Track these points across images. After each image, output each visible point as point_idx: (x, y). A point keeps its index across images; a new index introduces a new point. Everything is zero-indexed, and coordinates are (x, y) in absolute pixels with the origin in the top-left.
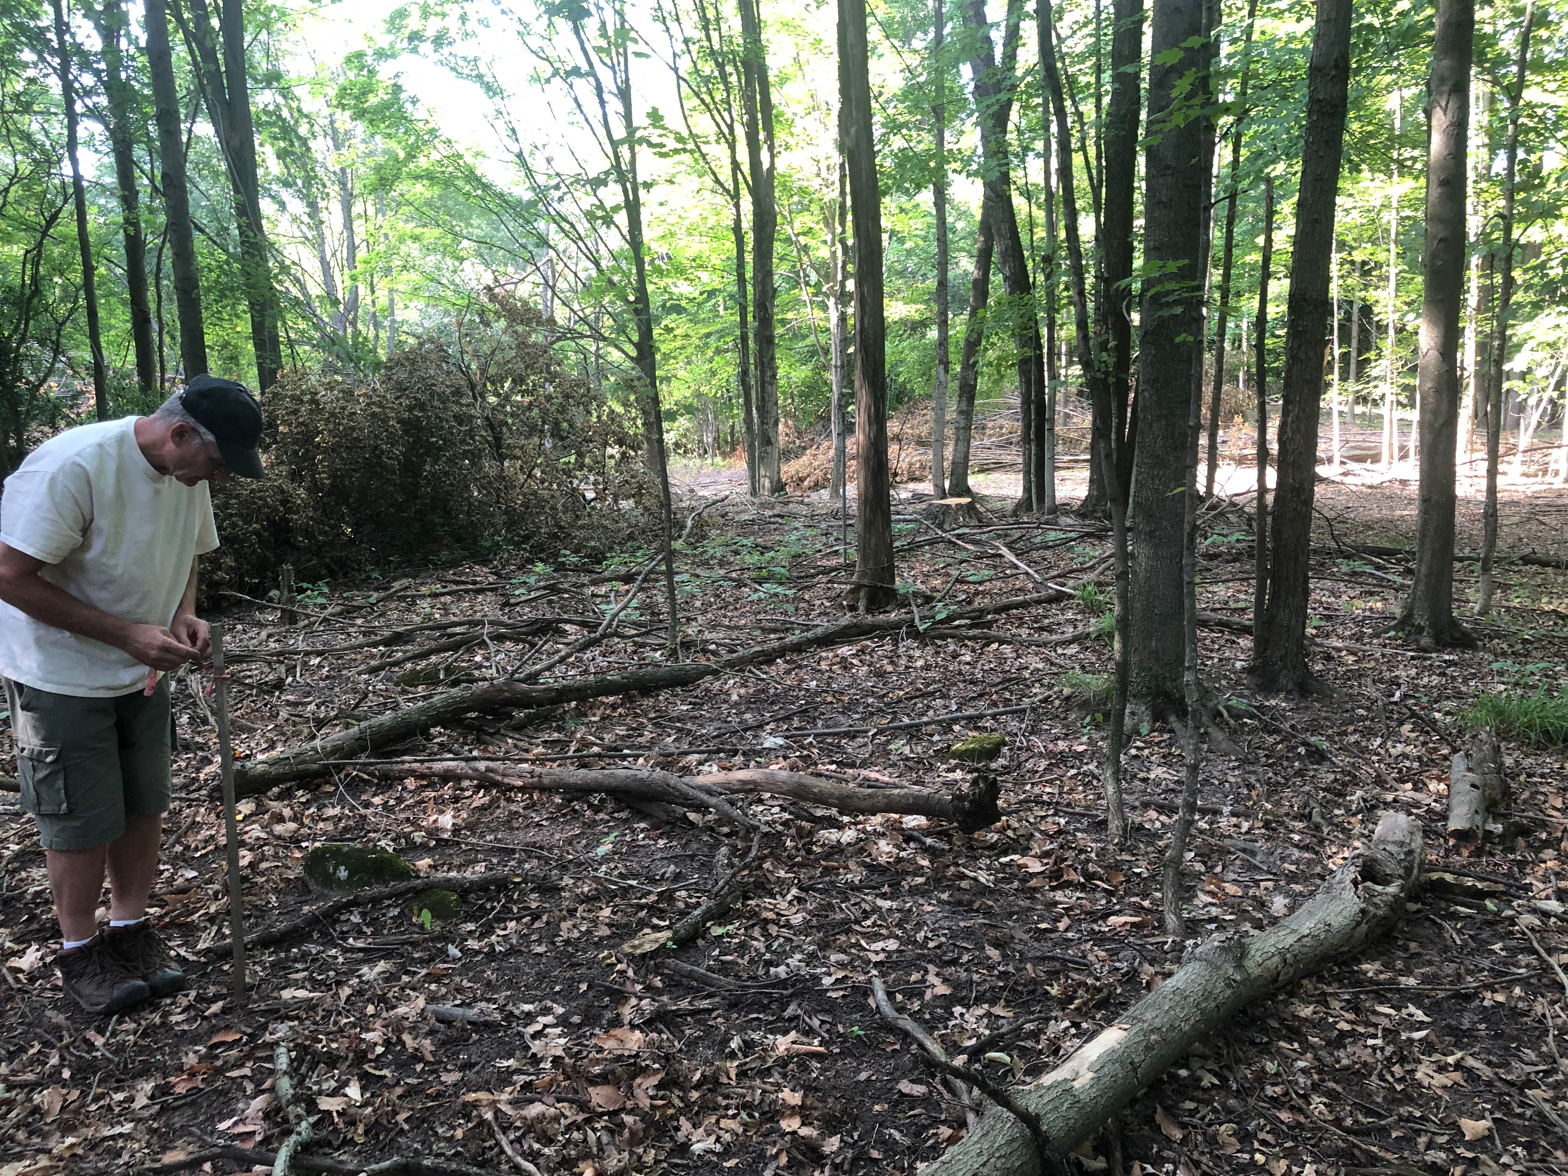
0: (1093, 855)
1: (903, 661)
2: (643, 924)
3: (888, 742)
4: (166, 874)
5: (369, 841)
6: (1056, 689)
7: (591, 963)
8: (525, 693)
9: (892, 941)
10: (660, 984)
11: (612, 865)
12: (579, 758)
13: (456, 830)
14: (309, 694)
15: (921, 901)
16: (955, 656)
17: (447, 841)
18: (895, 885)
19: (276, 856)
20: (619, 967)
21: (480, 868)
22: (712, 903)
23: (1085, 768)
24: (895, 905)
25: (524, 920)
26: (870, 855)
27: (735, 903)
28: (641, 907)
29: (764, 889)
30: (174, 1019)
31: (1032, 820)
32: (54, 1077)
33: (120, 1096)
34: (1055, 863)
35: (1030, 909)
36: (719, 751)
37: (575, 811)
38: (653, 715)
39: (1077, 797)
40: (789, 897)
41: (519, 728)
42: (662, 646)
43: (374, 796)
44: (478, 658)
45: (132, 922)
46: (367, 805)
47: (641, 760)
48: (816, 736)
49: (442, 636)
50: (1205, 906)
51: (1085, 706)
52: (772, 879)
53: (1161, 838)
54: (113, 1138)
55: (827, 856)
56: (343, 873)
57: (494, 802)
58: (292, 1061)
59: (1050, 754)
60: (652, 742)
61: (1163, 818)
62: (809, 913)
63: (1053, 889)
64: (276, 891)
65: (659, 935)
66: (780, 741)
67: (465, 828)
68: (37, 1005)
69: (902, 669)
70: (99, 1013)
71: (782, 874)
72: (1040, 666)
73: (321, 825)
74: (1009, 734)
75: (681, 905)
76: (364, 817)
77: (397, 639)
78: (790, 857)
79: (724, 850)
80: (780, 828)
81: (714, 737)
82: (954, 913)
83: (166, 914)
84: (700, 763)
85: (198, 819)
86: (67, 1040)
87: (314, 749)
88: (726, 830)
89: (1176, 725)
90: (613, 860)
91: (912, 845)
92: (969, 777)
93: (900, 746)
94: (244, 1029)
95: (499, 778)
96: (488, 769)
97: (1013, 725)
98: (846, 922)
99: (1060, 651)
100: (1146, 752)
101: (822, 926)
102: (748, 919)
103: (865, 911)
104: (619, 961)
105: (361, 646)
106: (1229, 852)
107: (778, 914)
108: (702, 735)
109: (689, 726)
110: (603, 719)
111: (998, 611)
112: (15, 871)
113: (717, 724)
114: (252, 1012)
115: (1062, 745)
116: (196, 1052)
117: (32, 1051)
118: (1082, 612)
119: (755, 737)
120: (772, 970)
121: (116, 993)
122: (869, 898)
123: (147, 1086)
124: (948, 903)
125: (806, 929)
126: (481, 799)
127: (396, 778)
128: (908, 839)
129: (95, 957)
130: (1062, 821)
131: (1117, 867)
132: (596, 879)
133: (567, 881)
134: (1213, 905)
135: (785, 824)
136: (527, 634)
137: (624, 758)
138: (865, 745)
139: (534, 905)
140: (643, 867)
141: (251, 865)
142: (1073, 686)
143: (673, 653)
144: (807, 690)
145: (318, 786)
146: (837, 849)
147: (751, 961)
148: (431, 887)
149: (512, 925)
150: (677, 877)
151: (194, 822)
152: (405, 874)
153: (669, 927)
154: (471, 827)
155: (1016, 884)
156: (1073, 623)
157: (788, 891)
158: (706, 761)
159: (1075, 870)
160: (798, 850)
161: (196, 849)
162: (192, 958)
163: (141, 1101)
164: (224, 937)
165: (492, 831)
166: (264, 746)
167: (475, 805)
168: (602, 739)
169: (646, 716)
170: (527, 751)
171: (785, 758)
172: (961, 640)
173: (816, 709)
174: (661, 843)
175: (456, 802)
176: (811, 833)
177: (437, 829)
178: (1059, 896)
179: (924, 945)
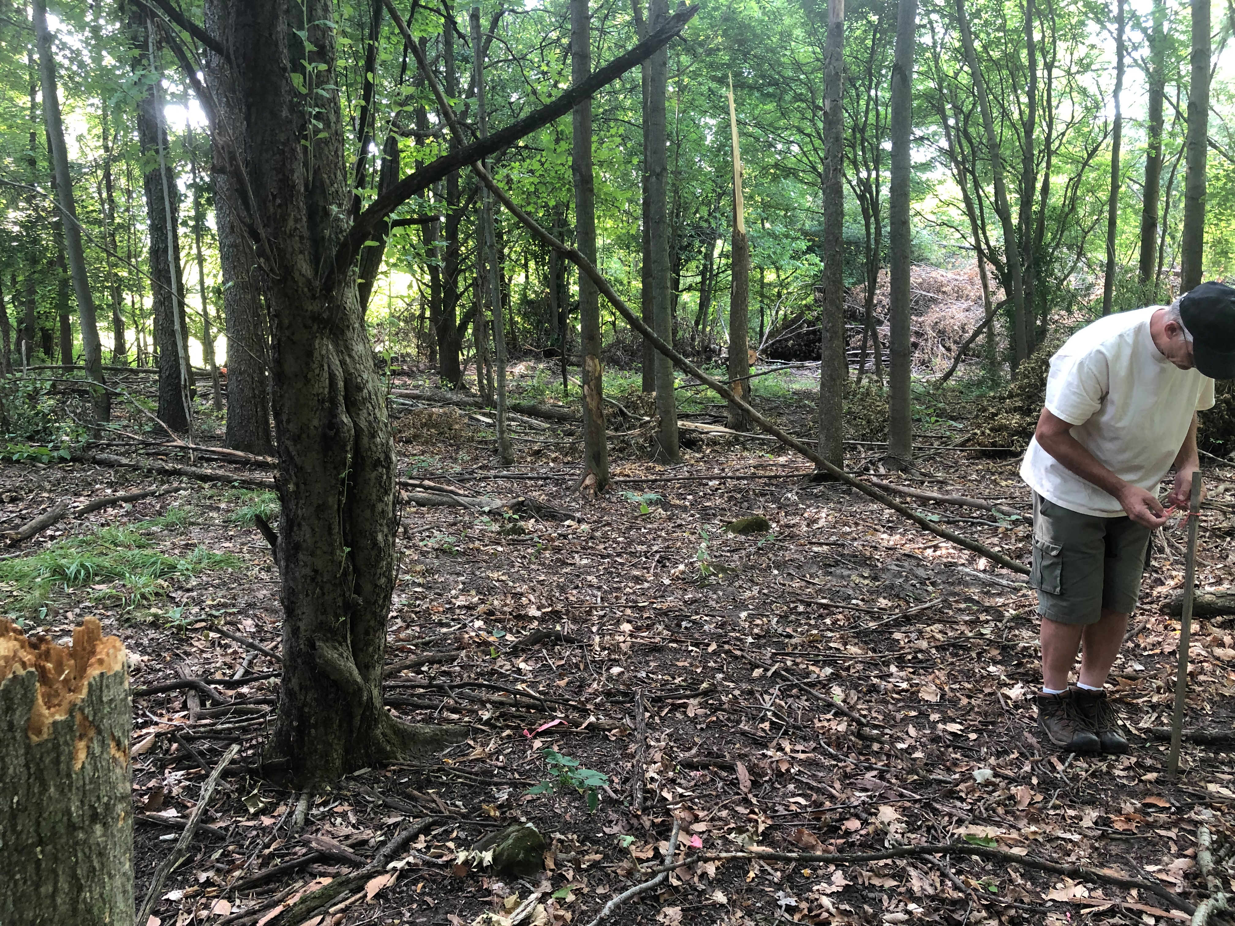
19: (1213, 674)
30: (1117, 772)
32: (1025, 780)
33: (1071, 812)
45: (1094, 689)
54: (1064, 839)
58: (1213, 842)
64: (1211, 701)
68: (1018, 726)
70: (1061, 747)
83: (1117, 691)
85: (1148, 626)
86: (1037, 757)
94: (1173, 801)
114: (1180, 791)
116: (1132, 804)
117: (1012, 756)
121: (1075, 738)
123: (1094, 814)
129: (1064, 706)
141: (1191, 675)
161: (1145, 649)
162: (1134, 732)
163: (1087, 822)
164: (1162, 724)
166: (1212, 580)
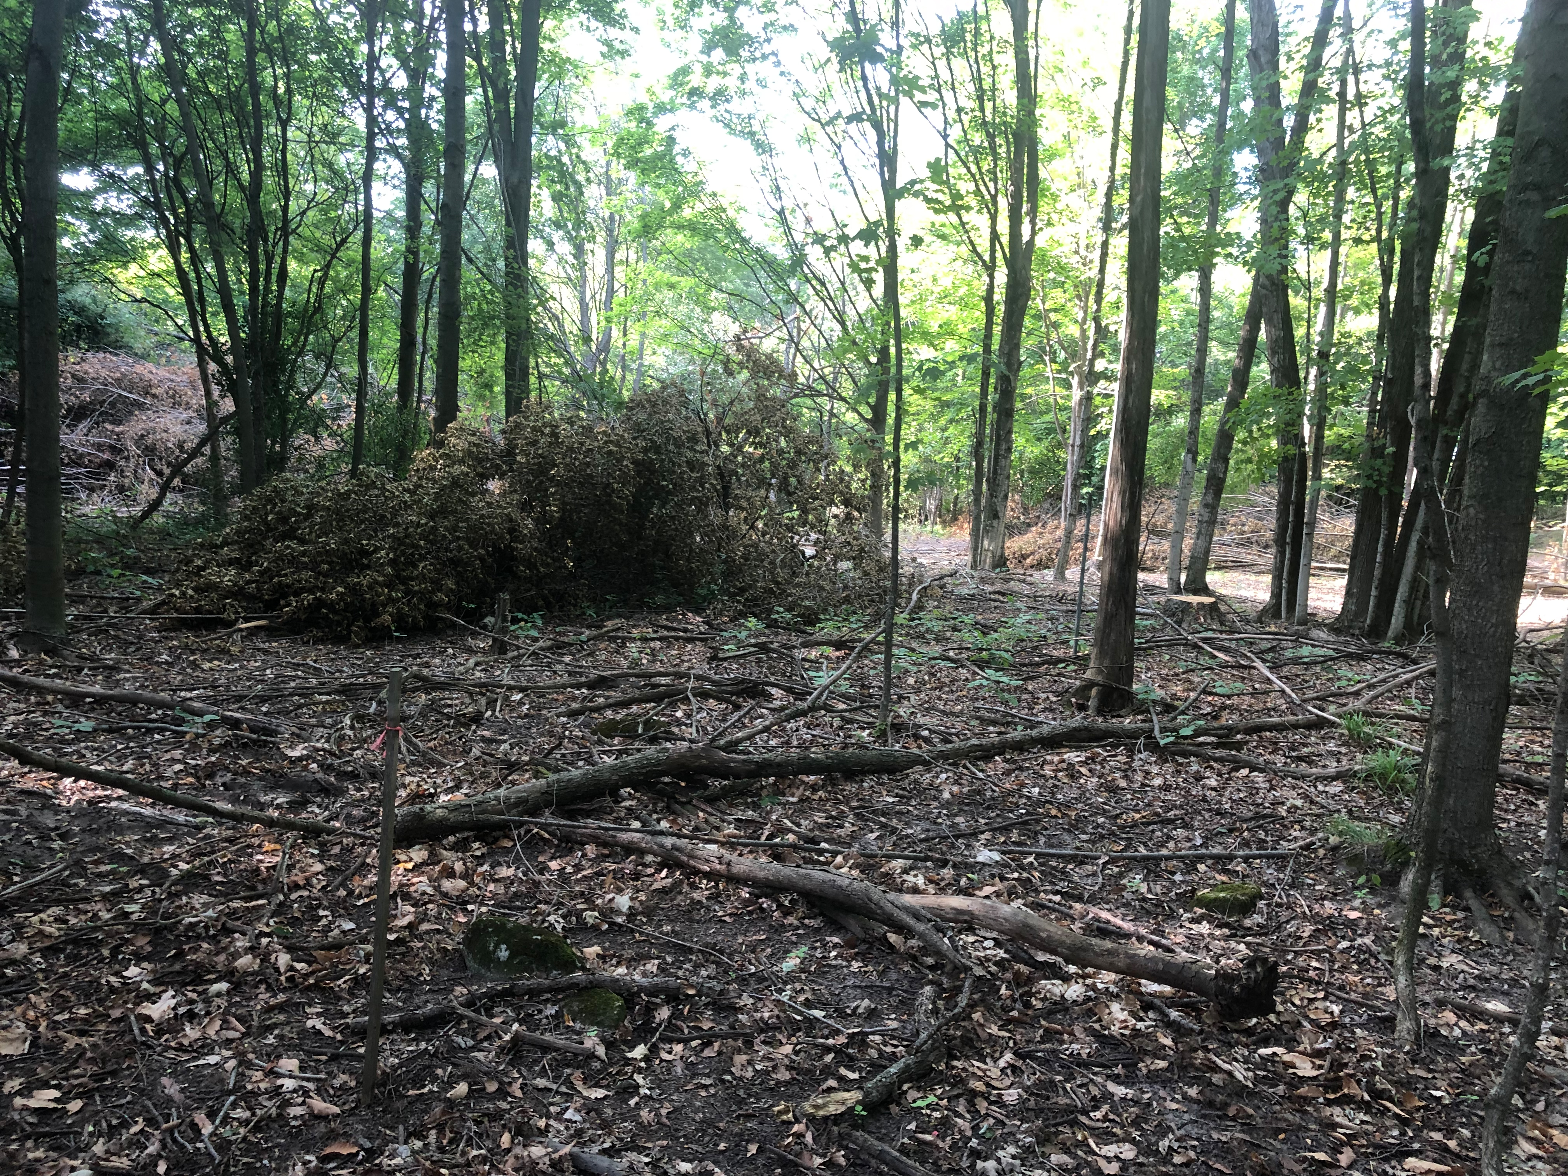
0: (1379, 1064)
1: (1139, 777)
2: (829, 1072)
3: (1121, 875)
4: (324, 922)
5: (537, 914)
6: (1320, 835)
7: (764, 1115)
8: (724, 762)
9: (1127, 1146)
10: (842, 1161)
11: (798, 986)
12: (772, 846)
13: (632, 915)
14: (504, 732)
15: (1162, 1093)
16: (1198, 778)
17: (620, 926)
18: (1131, 1067)
19: (438, 918)
20: (796, 1128)
21: (652, 966)
22: (911, 1060)
23: (1359, 941)
24: (1130, 1093)
25: (694, 1043)
26: (1100, 1020)
27: (938, 1063)
28: (828, 1049)
29: (973, 1047)
31: (1297, 1002)
34: (1331, 1068)
35: (1300, 1127)
36: (926, 859)
37: (762, 910)
38: (855, 804)
39: (1351, 978)
40: (1002, 1063)
41: (712, 800)
42: (870, 725)
43: (552, 858)
44: (679, 714)
46: (543, 869)
47: (839, 859)
48: (1038, 856)
49: (646, 685)
50: (1529, 1159)
51: (1355, 860)
52: (984, 1036)
53: (1463, 1052)
55: (1049, 1014)
56: (503, 953)
57: (677, 884)
59: (1315, 918)
60: (853, 837)
61: (1463, 1023)
62: (1026, 1089)
63: (1329, 1103)
64: (431, 962)
65: (847, 1095)
66: (996, 856)
67: (642, 913)
68: (155, 1066)
69: (1137, 786)
71: (994, 1030)
72: (1299, 803)
73: (492, 887)
74: (1265, 884)
75: (874, 1053)
76: (537, 884)
77: (602, 683)
78: (1006, 1010)
79: (928, 990)
80: (993, 969)
81: (921, 841)
82: (1204, 1116)
83: (313, 973)
84: (905, 871)
85: (368, 861)
86: (174, 1121)
87: (497, 798)
88: (930, 961)
89: (1473, 904)
90: (799, 979)
91: (1151, 1014)
92: (1218, 932)
93: (1136, 882)
94: (362, 1141)
95: (685, 859)
96: (675, 847)
97: (1270, 873)
98: (1071, 1110)
99: (1320, 788)
100: (1436, 932)
101: (1042, 1110)
102: (953, 1086)
103: (1094, 1098)
104: (797, 1121)
105: (565, 686)
106: (1553, 1085)
107: (988, 1085)
108: (907, 836)
109: (894, 822)
110: (801, 800)
111: (1249, 731)
112: (178, 895)
113: (925, 825)
115: (1329, 908)
116: (306, 1163)
117: (135, 1129)
118: (1345, 744)
119: (968, 846)
120: (980, 1164)
122: (1099, 1079)
124: (1198, 1102)
125: (1021, 1111)
126: (663, 879)
127: (577, 842)
128: (1147, 1006)
130: (1336, 1009)
131: (1408, 1084)
132: (778, 1002)
133: (746, 1000)
134: (1540, 1158)
135: (1000, 963)
136: (732, 694)
137: (821, 852)
138: (1094, 874)
139: (706, 1025)
140: (832, 994)
141: (411, 926)
142: (1341, 834)
143: (882, 736)
144: (1029, 798)
145: (497, 840)
146: (1061, 1006)
147: (954, 1146)
148: (594, 987)
149: (678, 1048)
150: (872, 1015)
151: (364, 864)
152: (570, 964)
153: (858, 1084)
154: (649, 912)
155: (1281, 1089)
156: (1337, 756)
157: (1002, 1055)
158: (912, 868)
159: (1359, 1082)
160: (1014, 1001)
161: (360, 897)
162: (328, 1032)
165: (671, 921)
166: (451, 784)
167: (656, 886)
168: (799, 825)
169: (847, 804)
170: (718, 829)
171: (1002, 878)
172: (1206, 760)
173: (1038, 821)
174: (856, 965)
175: (637, 879)
176: (1030, 980)
177: (612, 910)
178: (1337, 1114)
179: (1166, 1160)
